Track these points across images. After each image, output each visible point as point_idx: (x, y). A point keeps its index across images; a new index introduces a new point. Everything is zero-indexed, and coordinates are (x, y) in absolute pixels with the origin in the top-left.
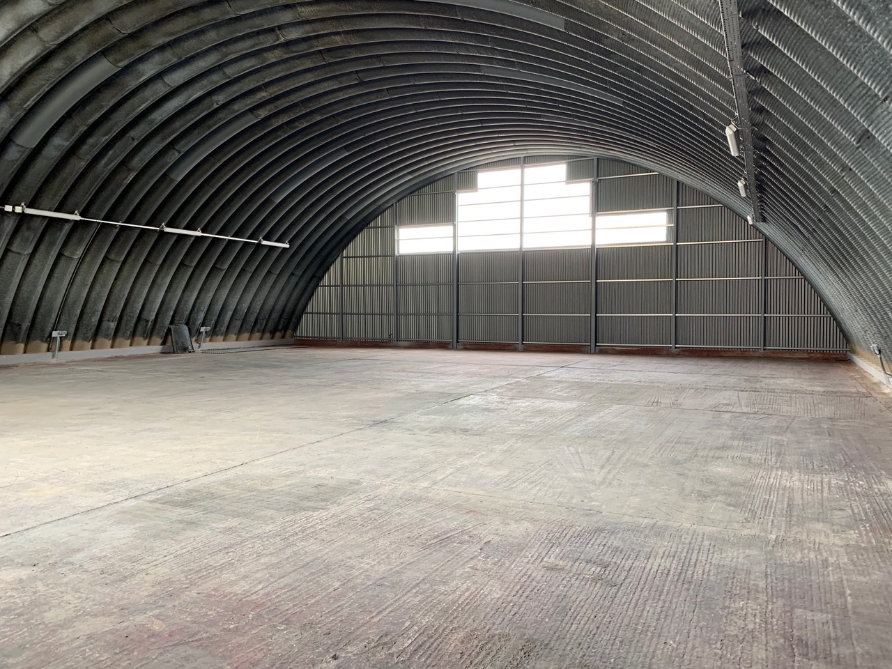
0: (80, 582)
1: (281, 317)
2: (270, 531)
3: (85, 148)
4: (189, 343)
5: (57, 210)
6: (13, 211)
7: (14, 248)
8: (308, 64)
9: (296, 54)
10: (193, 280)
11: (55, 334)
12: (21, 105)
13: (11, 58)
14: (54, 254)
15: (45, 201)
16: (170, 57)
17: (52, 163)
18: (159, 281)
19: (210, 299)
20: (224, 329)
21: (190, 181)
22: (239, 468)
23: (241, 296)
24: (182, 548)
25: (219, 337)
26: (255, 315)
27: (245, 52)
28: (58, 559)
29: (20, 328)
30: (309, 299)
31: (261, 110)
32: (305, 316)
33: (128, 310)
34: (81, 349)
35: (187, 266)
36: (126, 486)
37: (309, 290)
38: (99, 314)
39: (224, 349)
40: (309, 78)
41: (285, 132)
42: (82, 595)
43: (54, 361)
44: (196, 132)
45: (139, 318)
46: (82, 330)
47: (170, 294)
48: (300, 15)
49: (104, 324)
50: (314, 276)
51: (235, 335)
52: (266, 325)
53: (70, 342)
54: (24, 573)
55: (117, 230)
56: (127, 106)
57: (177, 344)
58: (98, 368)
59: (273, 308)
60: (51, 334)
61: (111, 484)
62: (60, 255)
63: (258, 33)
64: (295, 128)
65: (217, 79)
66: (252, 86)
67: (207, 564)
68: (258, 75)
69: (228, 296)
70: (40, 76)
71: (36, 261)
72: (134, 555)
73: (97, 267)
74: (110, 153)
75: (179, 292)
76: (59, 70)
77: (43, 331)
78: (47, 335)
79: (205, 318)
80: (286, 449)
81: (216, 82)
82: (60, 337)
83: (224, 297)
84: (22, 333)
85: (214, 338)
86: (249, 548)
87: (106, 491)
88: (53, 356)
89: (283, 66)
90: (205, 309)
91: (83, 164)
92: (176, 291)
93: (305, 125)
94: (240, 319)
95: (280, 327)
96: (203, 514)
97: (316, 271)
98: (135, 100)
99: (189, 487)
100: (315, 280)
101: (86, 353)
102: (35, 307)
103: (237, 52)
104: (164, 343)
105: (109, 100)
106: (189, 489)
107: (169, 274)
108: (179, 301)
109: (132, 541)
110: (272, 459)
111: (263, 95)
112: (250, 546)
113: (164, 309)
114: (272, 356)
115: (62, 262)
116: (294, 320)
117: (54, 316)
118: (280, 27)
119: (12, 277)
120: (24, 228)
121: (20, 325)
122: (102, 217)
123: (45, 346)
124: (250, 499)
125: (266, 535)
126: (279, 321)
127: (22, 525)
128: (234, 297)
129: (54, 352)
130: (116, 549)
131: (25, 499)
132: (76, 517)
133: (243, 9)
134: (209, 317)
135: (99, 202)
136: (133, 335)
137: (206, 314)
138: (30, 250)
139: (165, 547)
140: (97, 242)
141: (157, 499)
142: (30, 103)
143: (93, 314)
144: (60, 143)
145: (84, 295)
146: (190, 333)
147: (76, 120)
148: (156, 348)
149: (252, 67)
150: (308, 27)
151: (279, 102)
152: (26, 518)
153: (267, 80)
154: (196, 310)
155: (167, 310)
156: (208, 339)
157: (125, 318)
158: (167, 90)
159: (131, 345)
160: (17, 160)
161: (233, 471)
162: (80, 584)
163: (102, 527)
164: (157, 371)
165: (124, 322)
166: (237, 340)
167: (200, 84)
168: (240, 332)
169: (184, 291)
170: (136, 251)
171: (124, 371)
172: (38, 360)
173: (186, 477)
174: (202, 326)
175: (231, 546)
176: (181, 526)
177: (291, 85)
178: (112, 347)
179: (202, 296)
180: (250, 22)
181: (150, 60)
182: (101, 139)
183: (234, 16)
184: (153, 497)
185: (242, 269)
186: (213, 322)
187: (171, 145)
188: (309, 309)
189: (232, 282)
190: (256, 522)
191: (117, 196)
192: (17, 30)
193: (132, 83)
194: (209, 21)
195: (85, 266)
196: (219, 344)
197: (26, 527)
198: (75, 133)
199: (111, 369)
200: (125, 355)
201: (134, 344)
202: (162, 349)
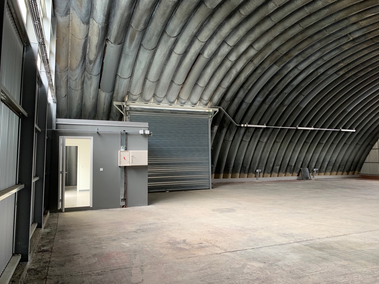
0: (282, 274)
1: (352, 164)
2: (366, 271)
3: (268, 100)
4: (309, 175)
5: (258, 124)
6: (244, 126)
7: (244, 139)
8: (365, 46)
9: (358, 43)
10: (310, 148)
11: (257, 171)
12: (247, 88)
13: (244, 73)
14: (257, 141)
15: (254, 122)
16: (300, 59)
17: (257, 107)
18: (296, 149)
19: (318, 156)
20: (324, 170)
21: (308, 107)
22: (343, 237)
23: (332, 155)
24: (323, 270)
25: (322, 173)
26: (339, 163)
27: (333, 49)
28: (273, 262)
30: (367, 156)
31: (340, 72)
32: (364, 164)
33: (284, 161)
34: (266, 177)
35: (307, 143)
36: (293, 236)
37: (366, 151)
38: (273, 163)
39: (325, 179)
40: (366, 52)
41: (353, 79)
42: (284, 280)
43: (257, 181)
44: (311, 86)
45: (288, 165)
46: (267, 169)
47: (300, 155)
48: (360, 25)
49: (275, 167)
50: (369, 144)
51: (330, 172)
52: (344, 168)
53: (262, 174)
54: (262, 265)
55: (279, 130)
56: (283, 81)
57: (304, 176)
58: (273, 185)
59: (348, 160)
61: (287, 235)
62: (259, 141)
63: (339, 39)
64: (358, 76)
65: (320, 63)
66: (336, 62)
67: (336, 280)
68: (339, 56)
69: (326, 155)
70: (253, 77)
71: (251, 144)
72: (302, 268)
73: (272, 145)
74: (277, 100)
75: (304, 154)
76: (260, 73)
77: (253, 169)
78: (255, 171)
79: (315, 165)
80: (365, 231)
81: (319, 64)
82: (259, 172)
83: (324, 156)
84: (247, 170)
85: (320, 173)
86: (356, 277)
87: (286, 237)
88: (257, 179)
89: (352, 50)
90: (316, 161)
91: (267, 106)
92: (303, 153)
93: (363, 74)
94: (331, 165)
95: (352, 169)
96: (330, 256)
97: (371, 141)
98: (286, 79)
99: (320, 242)
100: (370, 146)
101: (268, 178)
102: (250, 160)
103: (329, 49)
104: (298, 175)
105: (276, 80)
106: (320, 243)
107: (300, 146)
108: (304, 157)
109: (300, 262)
110: (359, 234)
111: (342, 65)
112: (356, 276)
113: (298, 161)
114: (349, 183)
115: (260, 143)
116: (359, 166)
117: (257, 164)
118: (350, 34)
119: (243, 150)
120: (247, 132)
121: (246, 167)
122: (274, 125)
123: (254, 175)
124: (352, 253)
125: (364, 273)
126: (351, 166)
127: (257, 245)
128: (328, 155)
129: (257, 177)
130: (294, 264)
131: (257, 235)
132: (276, 246)
133: (333, 31)
134: (317, 164)
135: (272, 120)
136: (286, 171)
137: (316, 163)
138: (249, 140)
139: (315, 267)
140: (272, 135)
141: (307, 245)
142: (250, 87)
143: (271, 163)
144: (260, 99)
145: (267, 156)
146: (309, 171)
147: (265, 90)
148: (295, 177)
149: (336, 54)
150: (365, 30)
151: (349, 67)
152: (258, 243)
153: (343, 58)
154: (311, 161)
155: (299, 162)
156: (317, 174)
157: (282, 165)
158: (299, 71)
159: (285, 176)
160: (245, 108)
161: (340, 237)
162: (283, 275)
163: (286, 252)
164: (297, 187)
165: (282, 166)
166: (330, 175)
167: (313, 66)
168: (332, 171)
169: (306, 153)
170: (287, 137)
171: (284, 186)
172: (252, 181)
173: (318, 237)
174: (314, 168)
175: (346, 274)
176: (320, 259)
177: (355, 57)
178: (278, 176)
179: (314, 155)
180: (336, 35)
181: (292, 62)
182: (273, 95)
183: (328, 35)
184: (305, 243)
185: (332, 142)
186: (319, 166)
187: (300, 93)
188: (367, 160)
189: (327, 149)
190: (357, 265)
191: (279, 116)
192: (246, 62)
193: (285, 72)
194: (316, 40)
195: (267, 145)
196: (322, 176)
197: (259, 247)
198: (264, 95)
199: (279, 185)
200: (283, 180)
201: (286, 176)
202: (298, 178)
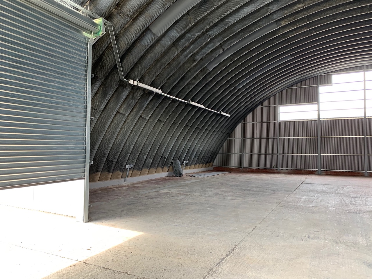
4: (182, 170)
5: (150, 86)
6: (133, 84)
7: (122, 111)
10: (187, 134)
11: (127, 167)
14: (139, 115)
20: (191, 162)
23: (201, 144)
25: (188, 166)
26: (203, 154)
29: (112, 163)
30: (222, 146)
33: (159, 152)
34: (135, 175)
35: (188, 126)
37: (223, 141)
38: (147, 154)
43: (124, 184)
45: (162, 157)
46: (138, 164)
47: (176, 142)
49: (148, 160)
51: (194, 165)
52: (205, 160)
53: (132, 172)
55: (170, 102)
60: (125, 166)
62: (141, 117)
71: (129, 120)
73: (154, 125)
77: (122, 165)
79: (185, 156)
82: (129, 169)
84: (113, 167)
88: (125, 181)
90: (187, 151)
91: (176, 53)
94: (197, 157)
95: (209, 161)
97: (230, 130)
100: (227, 135)
101: (137, 178)
102: (121, 149)
104: (169, 171)
107: (180, 130)
115: (140, 121)
117: (129, 155)
119: (116, 130)
120: (131, 96)
121: (113, 161)
122: (168, 92)
123: (121, 174)
126: (209, 158)
129: (125, 178)
136: (158, 166)
137: (187, 154)
138: (128, 113)
144: (175, 34)
145: (144, 142)
148: (165, 174)
154: (183, 151)
155: (173, 152)
157: (156, 157)
159: (155, 172)
160: (148, 45)
166: (194, 168)
172: (118, 184)
174: (184, 160)
178: (148, 174)
185: (206, 128)
186: (188, 159)
187: (220, 45)
188: (221, 151)
189: (201, 136)
195: (148, 124)
196: (188, 170)
200: (154, 178)
202: (169, 174)
